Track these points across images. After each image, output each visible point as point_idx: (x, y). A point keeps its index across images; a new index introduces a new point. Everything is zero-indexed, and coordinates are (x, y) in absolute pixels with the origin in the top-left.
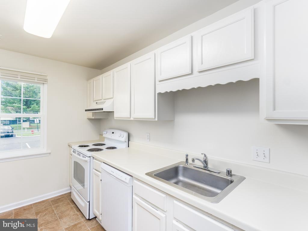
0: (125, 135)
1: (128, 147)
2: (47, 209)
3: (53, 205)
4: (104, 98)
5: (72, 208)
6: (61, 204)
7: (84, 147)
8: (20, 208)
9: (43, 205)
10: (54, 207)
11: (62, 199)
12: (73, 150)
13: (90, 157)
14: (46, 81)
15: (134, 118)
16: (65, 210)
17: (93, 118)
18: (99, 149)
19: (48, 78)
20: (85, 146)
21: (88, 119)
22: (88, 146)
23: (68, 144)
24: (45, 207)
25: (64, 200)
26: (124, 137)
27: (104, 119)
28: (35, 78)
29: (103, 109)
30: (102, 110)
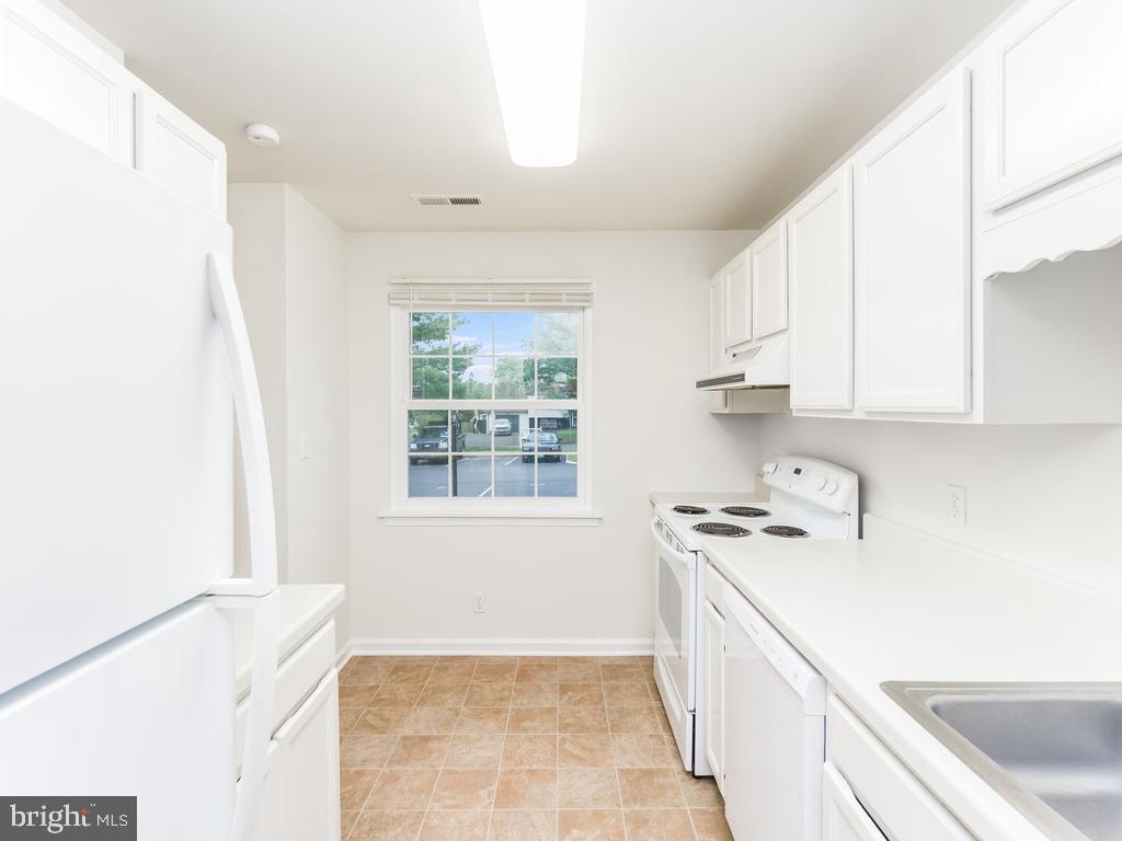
0: (848, 483)
1: (861, 537)
2: (588, 686)
3: (605, 680)
4: (757, 334)
5: (650, 708)
6: (624, 683)
7: (694, 512)
8: (534, 658)
9: (582, 671)
10: (605, 687)
11: (630, 670)
12: (656, 519)
13: (696, 552)
14: (588, 301)
15: (868, 413)
16: (631, 707)
17: (727, 411)
18: (734, 527)
19: (593, 289)
20: (696, 511)
21: (714, 414)
22: (703, 511)
23: (651, 496)
24: (584, 679)
25: (636, 676)
26: (840, 493)
27: (773, 414)
28: (561, 294)
29: (746, 377)
30: (743, 380)
